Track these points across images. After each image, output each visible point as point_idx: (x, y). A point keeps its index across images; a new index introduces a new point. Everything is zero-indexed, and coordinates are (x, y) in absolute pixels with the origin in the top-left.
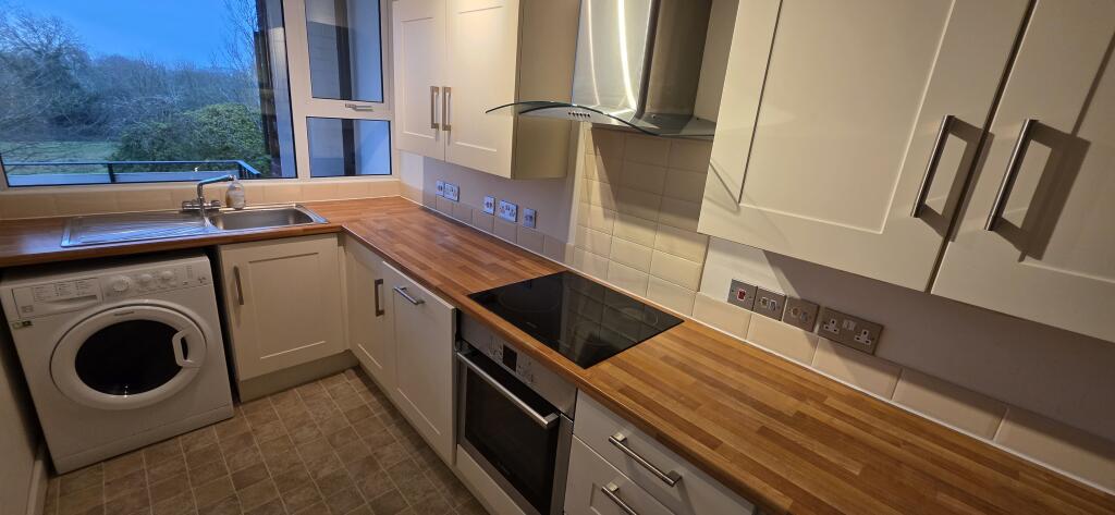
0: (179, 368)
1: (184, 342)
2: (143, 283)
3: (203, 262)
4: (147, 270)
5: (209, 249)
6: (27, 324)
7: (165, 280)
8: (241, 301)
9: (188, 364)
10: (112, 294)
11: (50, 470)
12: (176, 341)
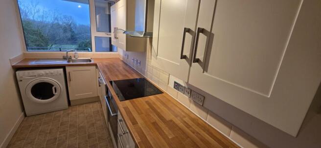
0: (54, 95)
1: (55, 89)
2: (47, 74)
3: (61, 70)
4: (47, 71)
5: (63, 67)
6: (21, 81)
7: (52, 73)
8: (70, 80)
9: (56, 94)
10: (39, 76)
11: (25, 115)
12: (53, 88)
